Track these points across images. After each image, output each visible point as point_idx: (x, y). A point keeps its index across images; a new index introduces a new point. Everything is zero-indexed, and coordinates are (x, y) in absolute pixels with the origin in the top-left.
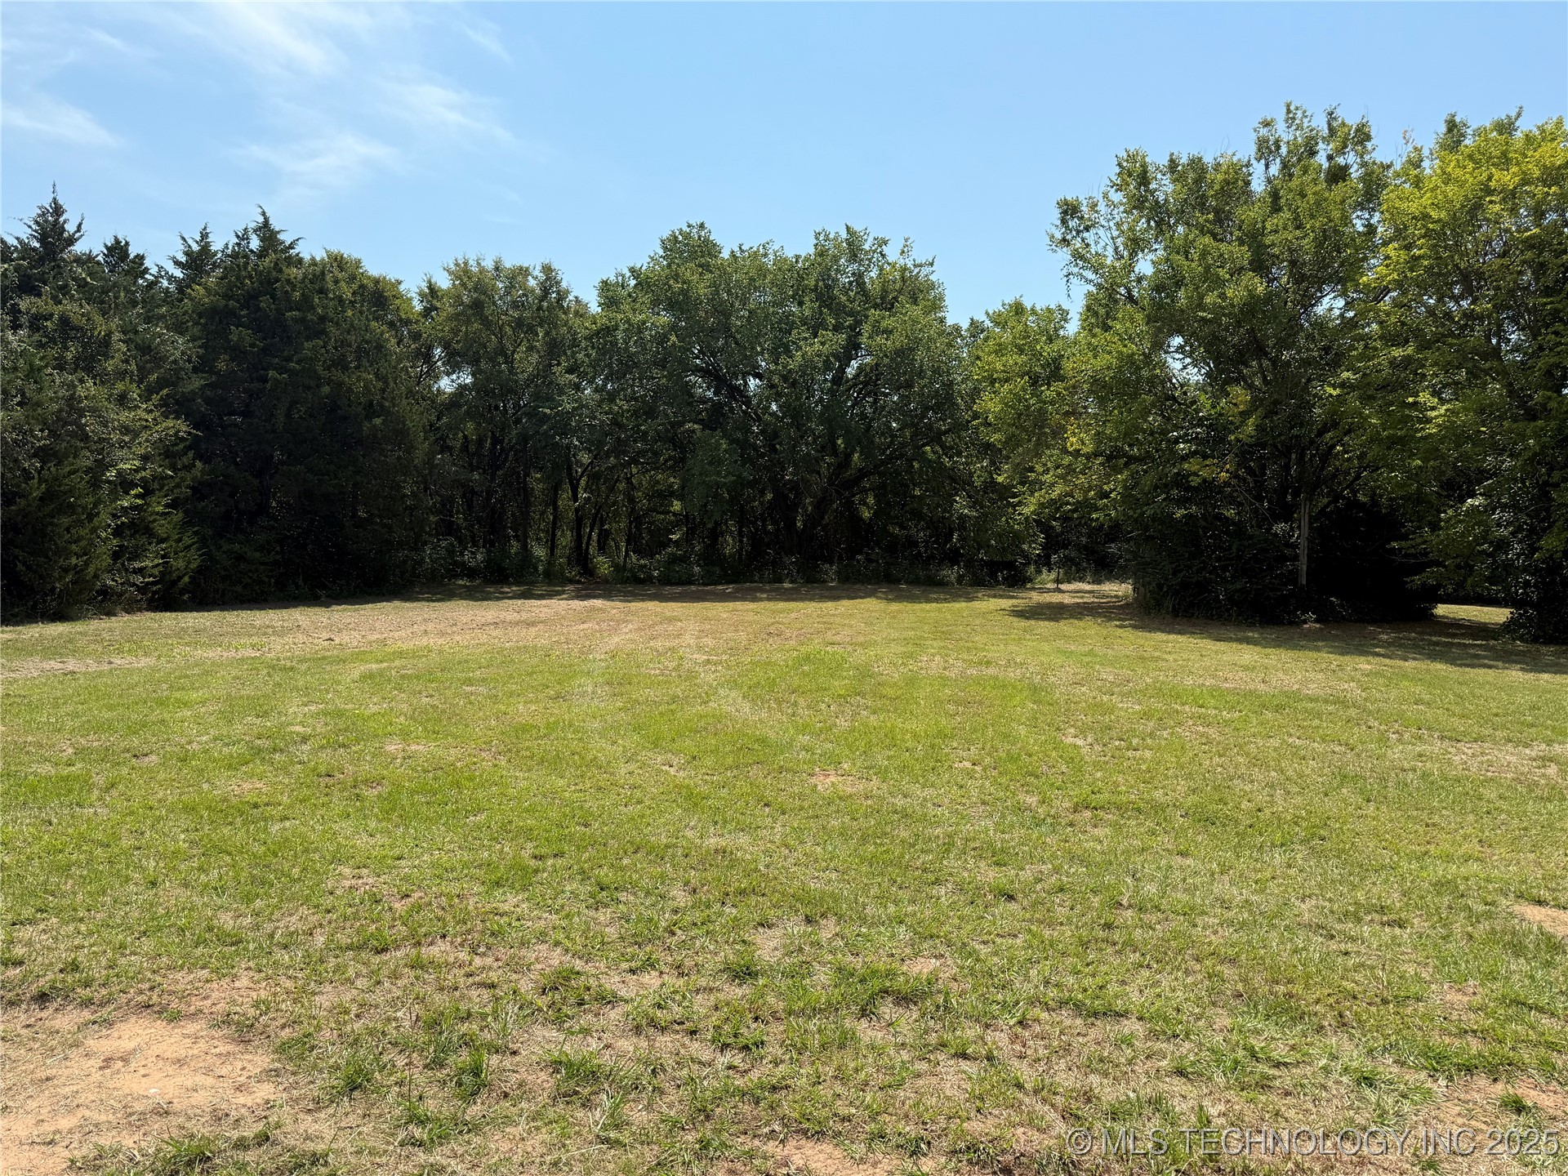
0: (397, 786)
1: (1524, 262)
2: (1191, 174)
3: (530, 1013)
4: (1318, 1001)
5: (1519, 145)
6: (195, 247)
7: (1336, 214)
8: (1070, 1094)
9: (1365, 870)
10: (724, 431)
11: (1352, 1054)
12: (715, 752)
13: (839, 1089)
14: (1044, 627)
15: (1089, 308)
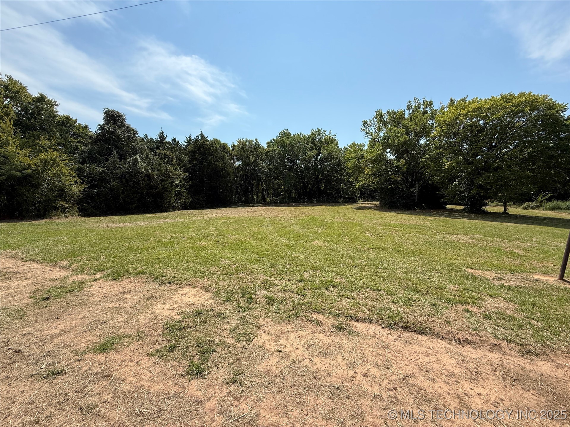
0: (231, 243)
1: (468, 130)
2: (391, 114)
3: (260, 288)
4: (423, 288)
5: (467, 104)
6: (189, 139)
7: (425, 121)
8: (369, 306)
9: (432, 262)
10: (292, 171)
11: (430, 299)
12: (293, 237)
13: (322, 304)
14: (361, 211)
15: (369, 144)
